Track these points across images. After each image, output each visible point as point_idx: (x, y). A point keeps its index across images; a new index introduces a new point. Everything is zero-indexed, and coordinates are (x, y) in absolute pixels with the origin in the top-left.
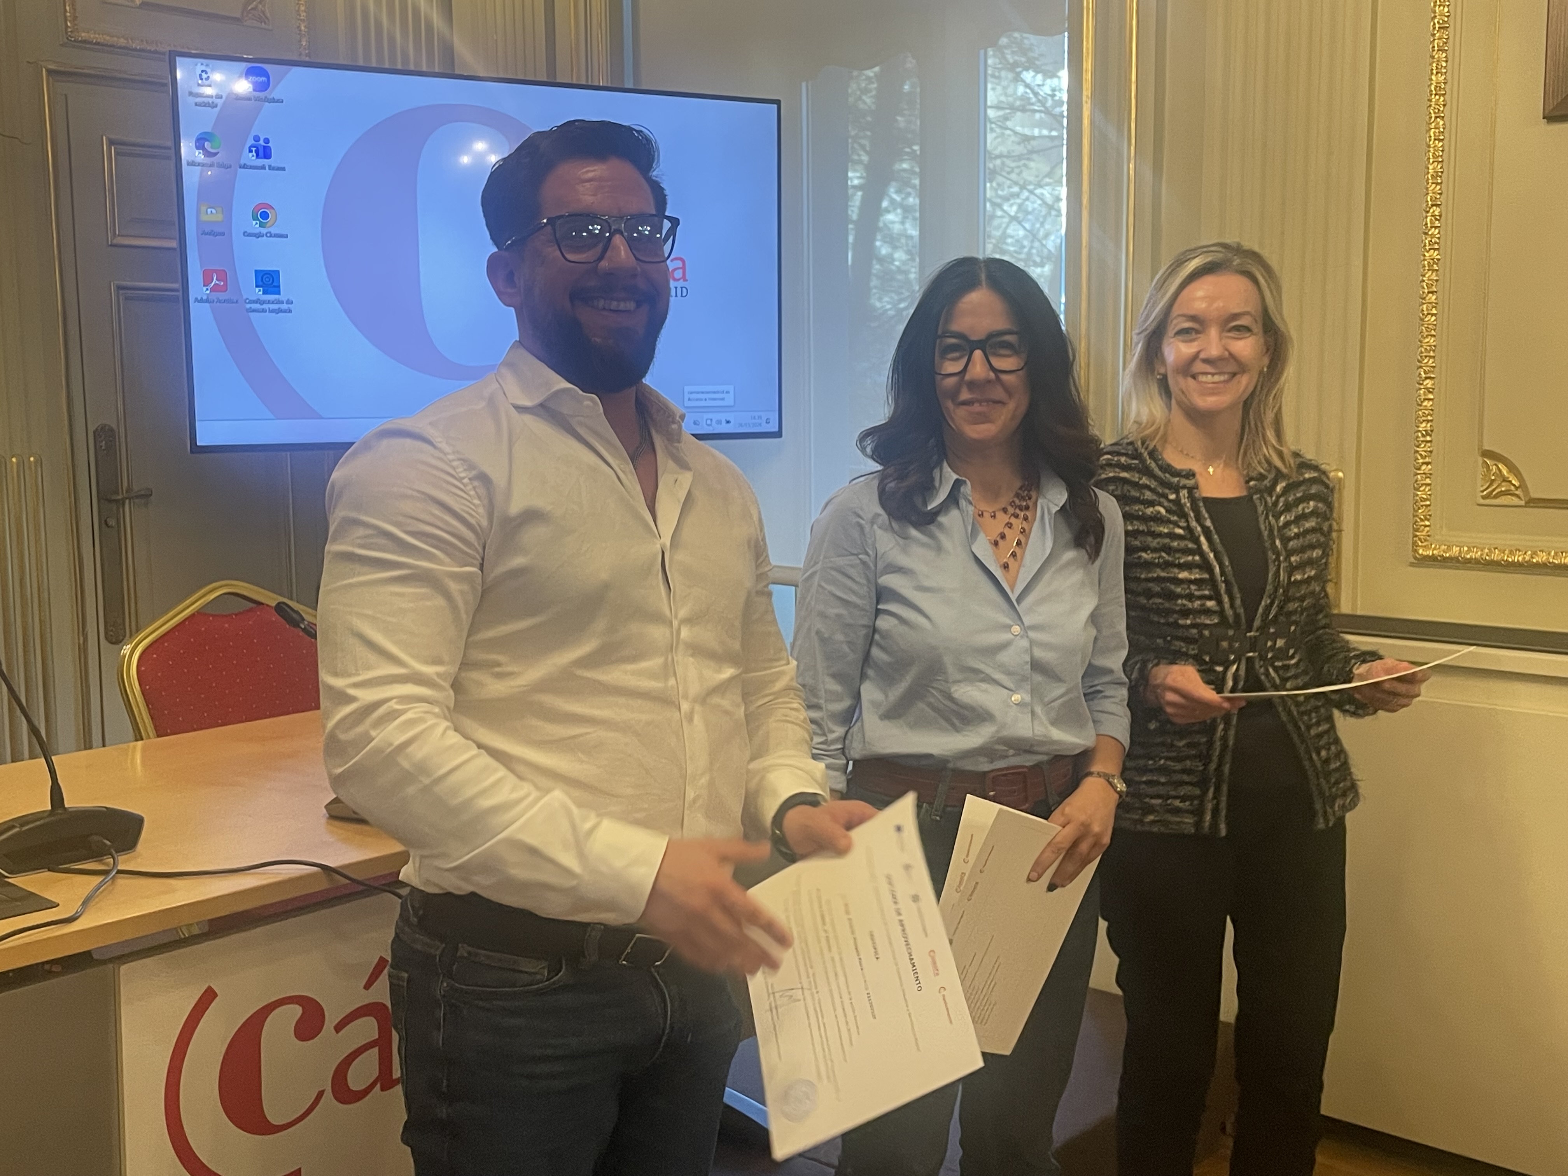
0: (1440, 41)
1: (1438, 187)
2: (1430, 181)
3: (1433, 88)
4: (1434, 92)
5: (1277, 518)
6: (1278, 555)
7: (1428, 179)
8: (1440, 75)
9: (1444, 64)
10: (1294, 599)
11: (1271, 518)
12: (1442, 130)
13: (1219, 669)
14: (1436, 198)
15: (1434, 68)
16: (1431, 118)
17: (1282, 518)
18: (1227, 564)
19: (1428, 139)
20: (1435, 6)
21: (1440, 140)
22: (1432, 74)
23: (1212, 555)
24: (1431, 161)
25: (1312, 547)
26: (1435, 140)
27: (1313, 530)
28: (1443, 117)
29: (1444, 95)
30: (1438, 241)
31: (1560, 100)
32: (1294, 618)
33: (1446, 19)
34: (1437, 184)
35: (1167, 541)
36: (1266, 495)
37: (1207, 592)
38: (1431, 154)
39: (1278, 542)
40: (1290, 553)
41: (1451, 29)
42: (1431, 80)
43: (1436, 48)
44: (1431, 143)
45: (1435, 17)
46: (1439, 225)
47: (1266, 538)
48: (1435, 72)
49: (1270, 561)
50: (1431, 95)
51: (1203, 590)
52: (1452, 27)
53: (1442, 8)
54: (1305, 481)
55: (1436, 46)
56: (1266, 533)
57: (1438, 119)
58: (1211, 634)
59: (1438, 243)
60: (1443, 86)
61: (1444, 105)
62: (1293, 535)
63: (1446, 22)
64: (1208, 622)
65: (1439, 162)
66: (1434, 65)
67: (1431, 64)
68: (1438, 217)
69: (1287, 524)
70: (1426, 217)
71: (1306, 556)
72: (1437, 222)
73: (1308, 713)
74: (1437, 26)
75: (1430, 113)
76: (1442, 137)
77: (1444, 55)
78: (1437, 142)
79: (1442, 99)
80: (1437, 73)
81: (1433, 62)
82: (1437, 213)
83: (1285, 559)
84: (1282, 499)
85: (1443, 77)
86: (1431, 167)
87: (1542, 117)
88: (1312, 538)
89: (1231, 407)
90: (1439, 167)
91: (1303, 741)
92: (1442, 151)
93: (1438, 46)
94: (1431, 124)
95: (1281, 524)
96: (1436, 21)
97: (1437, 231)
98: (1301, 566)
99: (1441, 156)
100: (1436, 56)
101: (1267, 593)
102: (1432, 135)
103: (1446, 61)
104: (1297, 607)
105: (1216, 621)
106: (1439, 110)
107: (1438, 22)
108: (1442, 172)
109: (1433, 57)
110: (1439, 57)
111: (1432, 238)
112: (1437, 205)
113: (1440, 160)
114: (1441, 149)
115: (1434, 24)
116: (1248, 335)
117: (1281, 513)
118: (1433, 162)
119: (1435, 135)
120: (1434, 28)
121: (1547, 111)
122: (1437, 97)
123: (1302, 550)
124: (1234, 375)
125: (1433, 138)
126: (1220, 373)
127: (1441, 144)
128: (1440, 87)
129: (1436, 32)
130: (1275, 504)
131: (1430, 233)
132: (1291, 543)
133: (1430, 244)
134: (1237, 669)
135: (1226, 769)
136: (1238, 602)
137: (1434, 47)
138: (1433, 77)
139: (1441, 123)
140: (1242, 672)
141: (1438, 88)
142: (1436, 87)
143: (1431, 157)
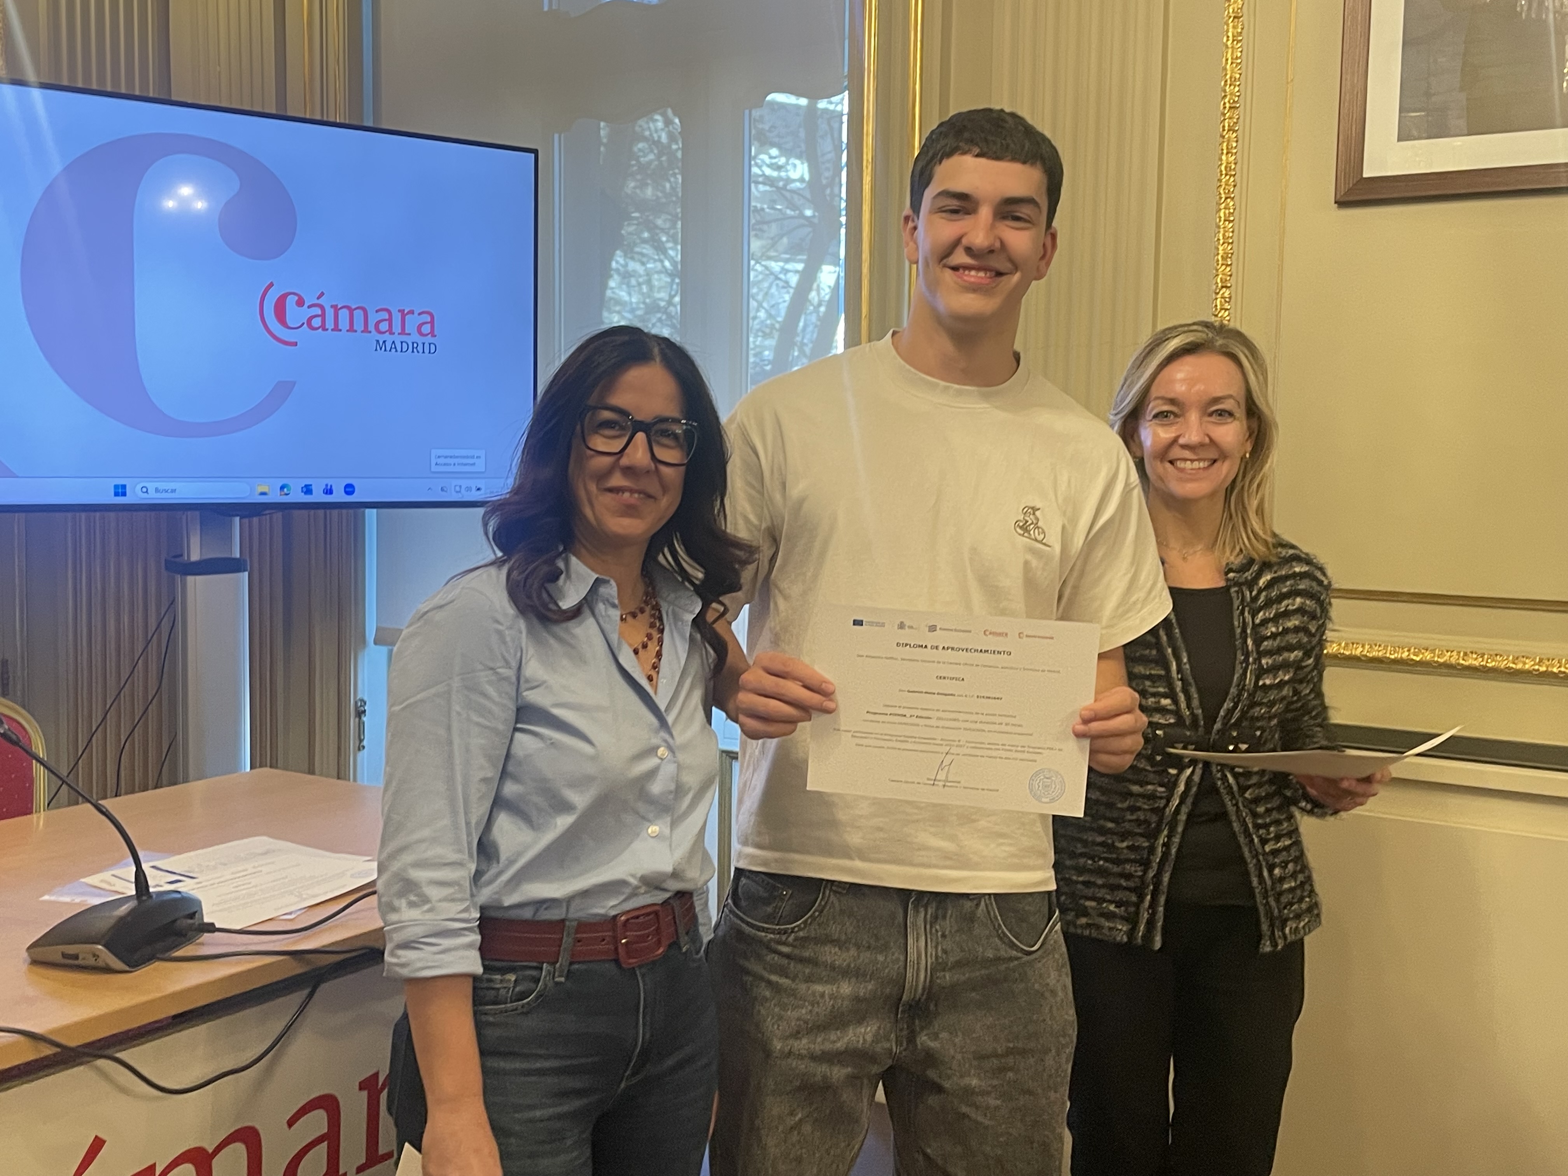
0: (1231, 121)
1: (1228, 269)
2: (1220, 262)
3: (1223, 168)
4: (1224, 172)
5: (1254, 616)
6: (1247, 655)
7: (1218, 260)
8: (1230, 155)
9: (1234, 144)
10: (1260, 704)
11: (1246, 614)
12: (1232, 211)
13: (1173, 771)
14: (1226, 279)
15: (1225, 148)
16: (1221, 198)
17: (1261, 614)
18: (1185, 660)
19: (1218, 220)
20: (1225, 85)
21: (1230, 221)
22: (1222, 153)
23: (1170, 650)
24: (1221, 242)
25: (1290, 648)
26: (1225, 220)
27: (1297, 630)
28: (1233, 198)
29: (1234, 176)
31: (1351, 185)
32: (1259, 724)
33: (1236, 99)
34: (1227, 265)
36: (1244, 588)
37: (1161, 690)
38: (1221, 235)
39: (1250, 642)
40: (1261, 654)
41: (1241, 109)
42: (1221, 160)
43: (1226, 128)
44: (1221, 223)
45: (1225, 96)
46: (1228, 307)
47: (1238, 636)
48: (1225, 152)
49: (1237, 662)
50: (1221, 175)
51: (1158, 687)
52: (1242, 107)
53: (1232, 87)
54: (1294, 575)
55: (1227, 125)
56: (1238, 631)
57: (1229, 200)
58: (1164, 733)
60: (1233, 167)
61: (1235, 186)
63: (1237, 102)
64: (1162, 721)
65: (1229, 244)
66: (1225, 144)
67: (1221, 144)
68: (1226, 300)
69: (1265, 622)
70: (1216, 299)
71: (1281, 658)
72: (1226, 304)
73: (1266, 826)
74: (1227, 105)
75: (1220, 194)
76: (1232, 218)
77: (1235, 135)
78: (1226, 223)
79: (1232, 179)
80: (1227, 153)
81: (1223, 142)
82: (1226, 295)
83: (1255, 660)
84: (1264, 594)
85: (1233, 157)
86: (1221, 248)
87: (1333, 201)
88: (1292, 639)
89: (1212, 495)
90: (1229, 248)
91: (1256, 856)
92: (1233, 232)
93: (1229, 126)
94: (1221, 204)
96: (1226, 100)
97: (1225, 313)
98: (1273, 669)
99: (1231, 237)
100: (1227, 136)
101: (1230, 696)
102: (1222, 215)
103: (1237, 141)
104: (1264, 713)
105: (1172, 721)
106: (1229, 191)
107: (1229, 102)
108: (1232, 254)
109: (1223, 137)
110: (1229, 137)
112: (1227, 287)
113: (1231, 241)
114: (1231, 230)
115: (1225, 104)
116: (1230, 420)
117: (1260, 609)
118: (1224, 243)
119: (1225, 216)
120: (1225, 108)
121: (1338, 196)
122: (1228, 177)
123: (1279, 651)
124: (1215, 461)
125: (1223, 219)
126: (1199, 460)
127: (1231, 225)
128: (1230, 167)
129: (1226, 111)
130: (1255, 599)
132: (1265, 643)
134: (1193, 773)
135: (1166, 878)
136: (1195, 703)
137: (1224, 127)
138: (1224, 157)
139: (1232, 203)
140: (1196, 778)
141: (1228, 169)
142: (1226, 168)
143: (1221, 238)
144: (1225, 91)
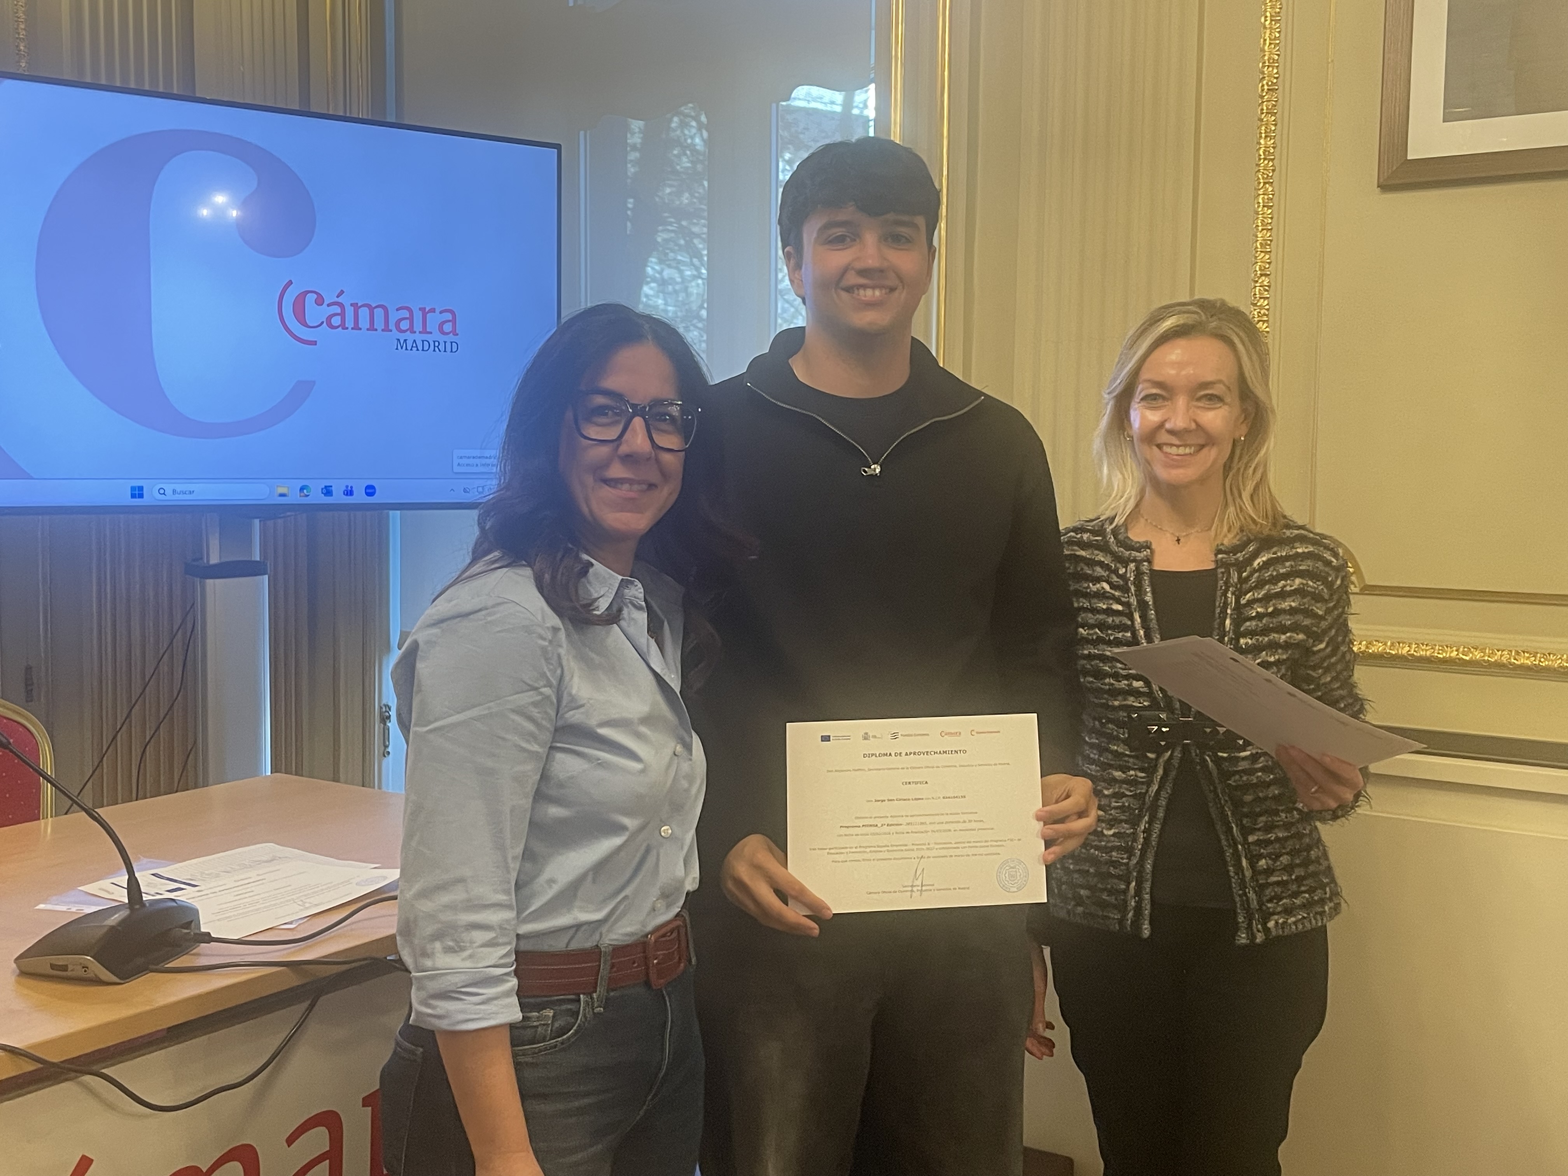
0: (1269, 103)
1: (1267, 257)
2: (1259, 250)
3: (1261, 152)
4: (1262, 157)
5: (1240, 596)
6: (1226, 636)
7: (1257, 248)
8: (1269, 139)
9: (1273, 128)
12: (1271, 196)
13: (1150, 756)
14: (1265, 267)
15: (1263, 131)
16: (1259, 183)
17: (1248, 595)
19: (1256, 206)
20: (1263, 67)
21: (1269, 207)
22: (1261, 137)
24: (1260, 228)
25: (1282, 629)
26: (1264, 206)
27: (1291, 610)
28: (1272, 183)
29: (1272, 160)
30: (1267, 313)
31: (1395, 168)
33: (1275, 81)
34: (1266, 252)
35: (1101, 617)
36: (1233, 569)
38: (1259, 221)
39: (1229, 623)
40: (1241, 635)
41: (1280, 92)
42: (1260, 143)
43: (1265, 111)
44: (1260, 209)
45: (1264, 78)
46: (1268, 296)
47: (1217, 616)
48: (1263, 135)
50: (1260, 159)
52: (1281, 89)
53: (1270, 69)
54: (1296, 556)
55: (1265, 108)
56: (1220, 612)
57: (1267, 186)
58: (1139, 716)
59: (1267, 315)
60: (1272, 151)
61: (1273, 171)
62: (1254, 614)
63: (1275, 84)
64: (1137, 704)
65: (1268, 230)
66: (1263, 128)
67: (1259, 128)
68: (1267, 288)
69: (1251, 603)
70: (1255, 287)
72: (1266, 293)
74: (1266, 87)
75: (1259, 179)
76: (1271, 204)
77: (1273, 118)
78: (1266, 209)
79: (1271, 164)
80: (1266, 137)
81: (1262, 125)
82: (1265, 283)
84: (1256, 575)
85: (1272, 141)
86: (1260, 235)
87: (1376, 186)
88: (1283, 619)
90: (1268, 235)
92: (1271, 218)
93: (1267, 109)
94: (1260, 189)
95: (1243, 602)
96: (1265, 82)
97: (1266, 302)
99: (1270, 224)
100: (1265, 120)
102: (1261, 201)
103: (1275, 125)
106: (1268, 175)
107: (1267, 84)
108: (1271, 241)
109: (1262, 120)
110: (1267, 120)
111: (1261, 309)
112: (1266, 275)
113: (1270, 228)
114: (1270, 216)
115: (1263, 86)
116: (1220, 404)
117: (1250, 589)
118: (1262, 230)
119: (1263, 202)
120: (1263, 90)
121: (1381, 180)
122: (1266, 162)
124: (1202, 447)
125: (1261, 204)
126: (1185, 446)
127: (1270, 211)
128: (1269, 151)
129: (1264, 94)
131: (1258, 304)
132: (1248, 623)
133: (1259, 316)
134: (1170, 757)
137: (1262, 109)
138: (1262, 141)
139: (1270, 189)
141: (1267, 153)
142: (1265, 151)
143: (1260, 224)
144: (1263, 73)
